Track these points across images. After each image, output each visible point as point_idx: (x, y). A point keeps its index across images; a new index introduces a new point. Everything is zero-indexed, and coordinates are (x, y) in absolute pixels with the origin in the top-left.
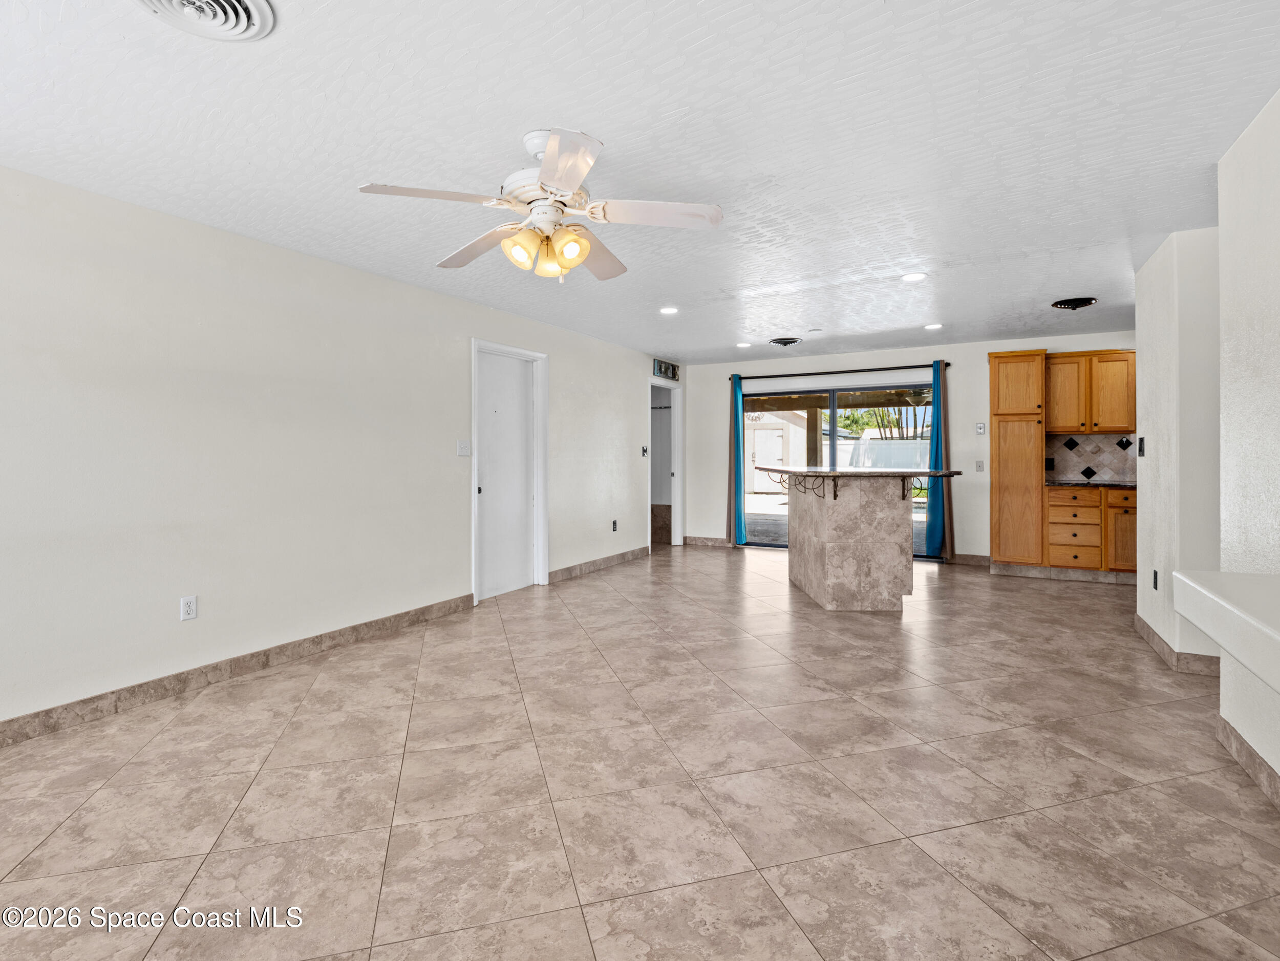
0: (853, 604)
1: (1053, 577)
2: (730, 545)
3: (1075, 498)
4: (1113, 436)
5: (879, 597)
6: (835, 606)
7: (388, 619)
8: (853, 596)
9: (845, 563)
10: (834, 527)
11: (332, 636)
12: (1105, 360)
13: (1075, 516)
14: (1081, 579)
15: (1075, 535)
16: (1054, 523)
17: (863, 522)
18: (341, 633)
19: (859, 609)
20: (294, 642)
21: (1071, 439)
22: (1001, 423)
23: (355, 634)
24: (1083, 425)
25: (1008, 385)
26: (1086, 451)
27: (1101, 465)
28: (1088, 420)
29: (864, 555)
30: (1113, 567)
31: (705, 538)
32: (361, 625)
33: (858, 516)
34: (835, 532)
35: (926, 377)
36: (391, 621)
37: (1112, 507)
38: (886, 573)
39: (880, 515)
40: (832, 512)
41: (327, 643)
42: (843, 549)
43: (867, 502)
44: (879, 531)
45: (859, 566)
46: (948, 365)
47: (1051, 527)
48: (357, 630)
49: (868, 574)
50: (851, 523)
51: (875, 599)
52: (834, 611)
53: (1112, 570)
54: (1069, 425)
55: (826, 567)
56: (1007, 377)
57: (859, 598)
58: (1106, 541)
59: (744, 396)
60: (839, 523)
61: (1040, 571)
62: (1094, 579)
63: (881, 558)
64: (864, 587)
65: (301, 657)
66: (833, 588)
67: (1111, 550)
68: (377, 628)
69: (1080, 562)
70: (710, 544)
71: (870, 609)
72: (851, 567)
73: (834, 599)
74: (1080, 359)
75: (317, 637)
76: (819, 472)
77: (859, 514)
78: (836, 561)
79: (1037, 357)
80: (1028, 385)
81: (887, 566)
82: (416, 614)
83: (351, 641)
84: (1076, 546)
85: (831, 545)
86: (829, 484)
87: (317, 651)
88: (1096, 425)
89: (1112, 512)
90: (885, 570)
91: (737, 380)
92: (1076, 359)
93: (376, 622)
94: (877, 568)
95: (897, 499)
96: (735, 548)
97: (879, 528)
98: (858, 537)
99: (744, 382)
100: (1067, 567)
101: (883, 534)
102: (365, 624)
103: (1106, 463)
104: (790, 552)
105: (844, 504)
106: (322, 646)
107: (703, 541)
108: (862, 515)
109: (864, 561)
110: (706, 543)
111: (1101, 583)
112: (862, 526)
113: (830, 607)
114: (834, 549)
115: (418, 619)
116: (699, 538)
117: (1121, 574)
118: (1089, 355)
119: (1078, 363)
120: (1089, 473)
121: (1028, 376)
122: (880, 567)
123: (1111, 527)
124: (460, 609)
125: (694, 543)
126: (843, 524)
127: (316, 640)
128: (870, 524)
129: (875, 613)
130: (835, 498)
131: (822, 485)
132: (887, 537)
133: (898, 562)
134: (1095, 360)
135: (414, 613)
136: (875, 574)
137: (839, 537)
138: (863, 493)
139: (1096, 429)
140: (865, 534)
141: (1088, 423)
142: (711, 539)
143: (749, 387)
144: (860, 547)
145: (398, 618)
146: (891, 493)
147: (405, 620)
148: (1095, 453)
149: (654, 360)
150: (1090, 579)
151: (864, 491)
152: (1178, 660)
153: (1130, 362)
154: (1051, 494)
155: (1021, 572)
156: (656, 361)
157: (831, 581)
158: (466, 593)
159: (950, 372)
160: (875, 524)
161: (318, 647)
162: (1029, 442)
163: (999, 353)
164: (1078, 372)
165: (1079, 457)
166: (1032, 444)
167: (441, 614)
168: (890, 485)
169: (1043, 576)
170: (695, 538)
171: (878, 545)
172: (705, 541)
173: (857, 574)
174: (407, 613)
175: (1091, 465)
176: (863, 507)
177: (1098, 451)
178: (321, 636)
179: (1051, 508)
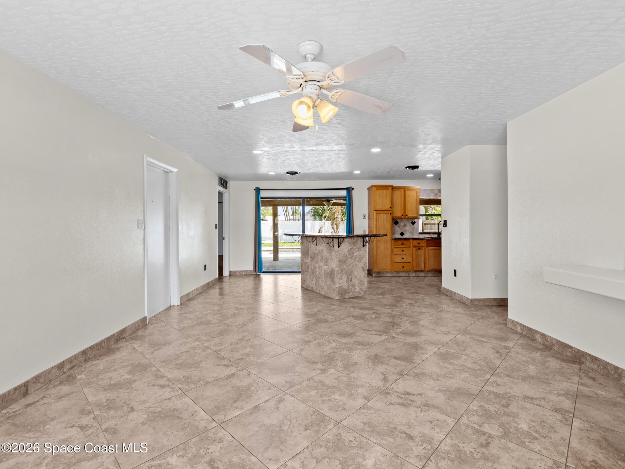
0: (346, 295)
1: (395, 275)
2: (255, 273)
3: (403, 244)
4: (410, 220)
5: (355, 290)
6: (339, 297)
7: (103, 341)
8: (346, 291)
9: (343, 276)
10: (338, 261)
11: (70, 361)
12: (410, 190)
13: (403, 251)
14: (404, 275)
15: (403, 259)
16: (396, 254)
17: (349, 257)
18: (76, 357)
19: (348, 297)
20: (46, 371)
21: (396, 221)
22: (377, 214)
23: (84, 356)
24: (403, 215)
25: (379, 198)
26: (401, 226)
27: (406, 231)
28: (404, 214)
29: (350, 272)
30: (415, 270)
31: (241, 271)
32: (87, 349)
33: (347, 255)
34: (339, 263)
35: (344, 193)
36: (104, 342)
37: (414, 247)
38: (357, 280)
39: (355, 254)
40: (337, 254)
41: (68, 366)
42: (342, 270)
43: (350, 248)
44: (355, 261)
45: (348, 278)
46: (353, 189)
47: (395, 256)
48: (86, 353)
49: (351, 281)
50: (345, 258)
51: (354, 292)
52: (339, 299)
53: (415, 271)
54: (398, 215)
55: (335, 280)
56: (379, 195)
57: (348, 292)
58: (413, 260)
59: (261, 198)
60: (340, 258)
61: (391, 274)
62: (408, 275)
63: (356, 273)
64: (350, 287)
65: (51, 381)
66: (338, 289)
67: (414, 263)
68: (97, 349)
69: (405, 268)
70: (243, 274)
71: (352, 296)
72: (345, 279)
73: (339, 294)
74: (402, 189)
75: (61, 364)
76: (338, 235)
77: (348, 254)
78: (339, 276)
79: (390, 188)
80: (387, 199)
81: (358, 276)
82: (118, 335)
83: (82, 361)
84: (403, 263)
85: (337, 269)
86: (336, 241)
87: (61, 374)
88: (407, 215)
89: (414, 249)
90: (357, 278)
91: (258, 190)
92: (400, 189)
93: (96, 345)
94: (354, 278)
95: (361, 247)
96: (257, 275)
97: (355, 260)
98: (347, 264)
99: (261, 192)
100: (400, 271)
101: (356, 262)
102: (90, 347)
103: (408, 230)
104: (301, 275)
105: (342, 250)
106: (64, 369)
107: (240, 273)
108: (349, 254)
109: (350, 275)
110: (241, 273)
111: (411, 276)
112: (349, 259)
113: (337, 298)
114: (339, 271)
115: (119, 338)
116: (238, 271)
117: (417, 272)
118: (405, 188)
119: (401, 191)
120: (402, 234)
121: (387, 195)
122: (355, 278)
123: (414, 255)
124: (141, 327)
125: (235, 274)
126: (342, 259)
127: (60, 366)
128: (352, 258)
129: (354, 298)
130: (339, 248)
131: (332, 242)
132: (358, 264)
133: (362, 274)
134: (406, 190)
135: (117, 335)
136: (354, 281)
137: (340, 265)
138: (349, 244)
139: (407, 217)
140: (350, 263)
141: (404, 215)
142: (244, 271)
143: (263, 194)
144: (348, 269)
145: (109, 339)
146: (359, 244)
147: (112, 340)
148: (404, 226)
149: (219, 177)
150: (407, 275)
151: (349, 243)
152: (471, 301)
153: (417, 192)
154: (395, 243)
155: (384, 274)
156: (220, 178)
157: (338, 285)
158: (143, 317)
159: (354, 192)
160: (354, 258)
161: (62, 370)
162: (387, 222)
163: (376, 185)
164: (401, 195)
165: (399, 228)
166: (388, 223)
167: (131, 332)
168: (359, 241)
169: (391, 276)
170: (235, 271)
171: (355, 267)
172: (241, 272)
173: (347, 281)
174: (114, 335)
175: (403, 231)
176: (349, 251)
177: (405, 226)
178: (63, 362)
179: (395, 248)
